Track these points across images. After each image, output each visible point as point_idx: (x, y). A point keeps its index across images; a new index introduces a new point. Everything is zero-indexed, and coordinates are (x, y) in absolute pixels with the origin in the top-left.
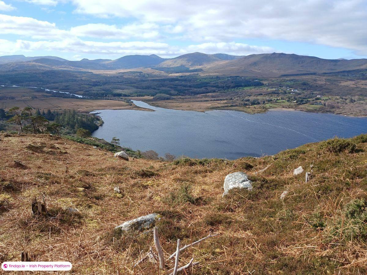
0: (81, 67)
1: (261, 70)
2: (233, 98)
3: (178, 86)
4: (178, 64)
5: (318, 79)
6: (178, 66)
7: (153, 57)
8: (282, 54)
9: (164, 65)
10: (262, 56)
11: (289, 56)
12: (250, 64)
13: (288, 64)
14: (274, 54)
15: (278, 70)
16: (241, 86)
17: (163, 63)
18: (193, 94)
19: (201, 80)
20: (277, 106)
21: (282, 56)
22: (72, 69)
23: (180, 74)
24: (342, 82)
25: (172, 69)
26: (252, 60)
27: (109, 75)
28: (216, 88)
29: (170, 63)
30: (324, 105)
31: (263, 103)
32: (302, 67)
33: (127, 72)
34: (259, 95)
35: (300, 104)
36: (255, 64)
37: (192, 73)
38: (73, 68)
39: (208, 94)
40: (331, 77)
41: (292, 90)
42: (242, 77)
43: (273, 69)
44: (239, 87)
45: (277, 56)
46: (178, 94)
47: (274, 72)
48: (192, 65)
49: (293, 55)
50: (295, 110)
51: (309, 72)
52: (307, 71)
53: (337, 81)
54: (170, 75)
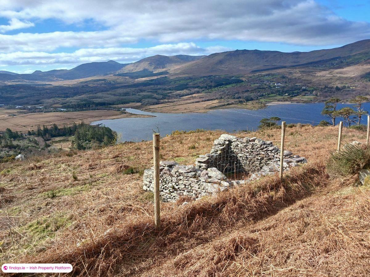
0: (36, 80)
1: (228, 68)
2: (223, 97)
3: (158, 90)
4: (140, 68)
5: (292, 71)
6: (141, 70)
7: (111, 63)
8: (245, 50)
9: (125, 70)
10: (226, 54)
11: (252, 52)
12: (216, 63)
13: (252, 60)
14: (237, 50)
15: (244, 66)
16: (222, 84)
17: (124, 68)
18: (178, 97)
19: (175, 83)
20: (272, 100)
21: (245, 52)
22: (26, 82)
23: (146, 78)
24: (317, 72)
25: (135, 74)
26: (217, 59)
27: (71, 86)
28: (199, 88)
29: (132, 68)
30: (315, 95)
31: (256, 98)
32: (266, 62)
33: (90, 81)
34: (246, 91)
35: (292, 96)
36: (221, 62)
37: (159, 77)
38: (28, 81)
39: (194, 95)
40: (304, 69)
41: (276, 84)
42: (216, 75)
43: (240, 66)
44: (221, 86)
45: (241, 53)
46: (163, 98)
47: (240, 69)
48: (155, 68)
49: (256, 50)
50: (292, 102)
51: (275, 67)
52: (273, 66)
53: (312, 72)
54: (136, 80)
